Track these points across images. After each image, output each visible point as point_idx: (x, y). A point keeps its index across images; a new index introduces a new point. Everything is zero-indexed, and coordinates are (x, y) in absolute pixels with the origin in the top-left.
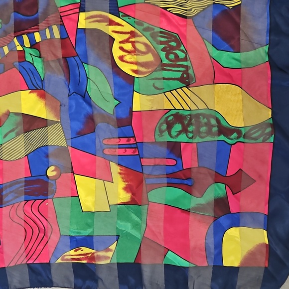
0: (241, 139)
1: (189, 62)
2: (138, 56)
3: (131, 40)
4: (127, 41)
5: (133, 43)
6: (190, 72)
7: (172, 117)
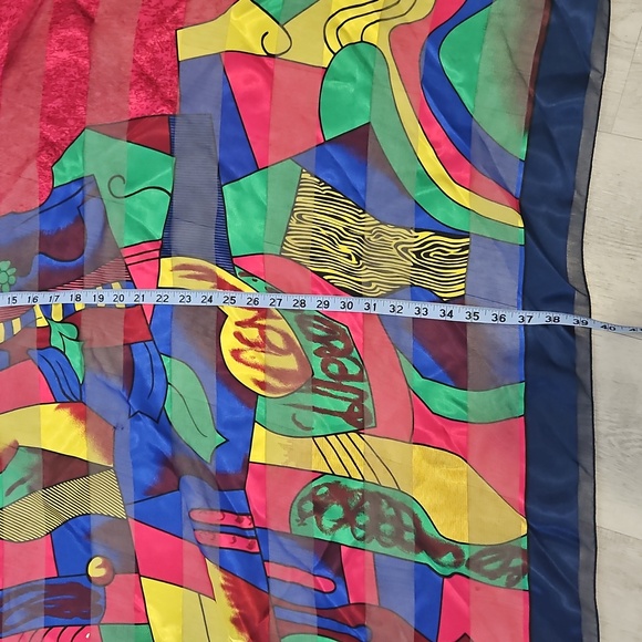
0: (463, 569)
1: (366, 383)
2: (269, 355)
3: (258, 322)
4: (250, 323)
5: (262, 328)
6: (368, 403)
7: (325, 489)
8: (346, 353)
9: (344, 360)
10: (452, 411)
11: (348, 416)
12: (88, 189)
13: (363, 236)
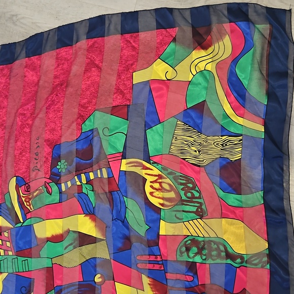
8: (193, 188)
9: (193, 191)
10: (236, 204)
11: (196, 213)
12: (95, 133)
13: (201, 143)
